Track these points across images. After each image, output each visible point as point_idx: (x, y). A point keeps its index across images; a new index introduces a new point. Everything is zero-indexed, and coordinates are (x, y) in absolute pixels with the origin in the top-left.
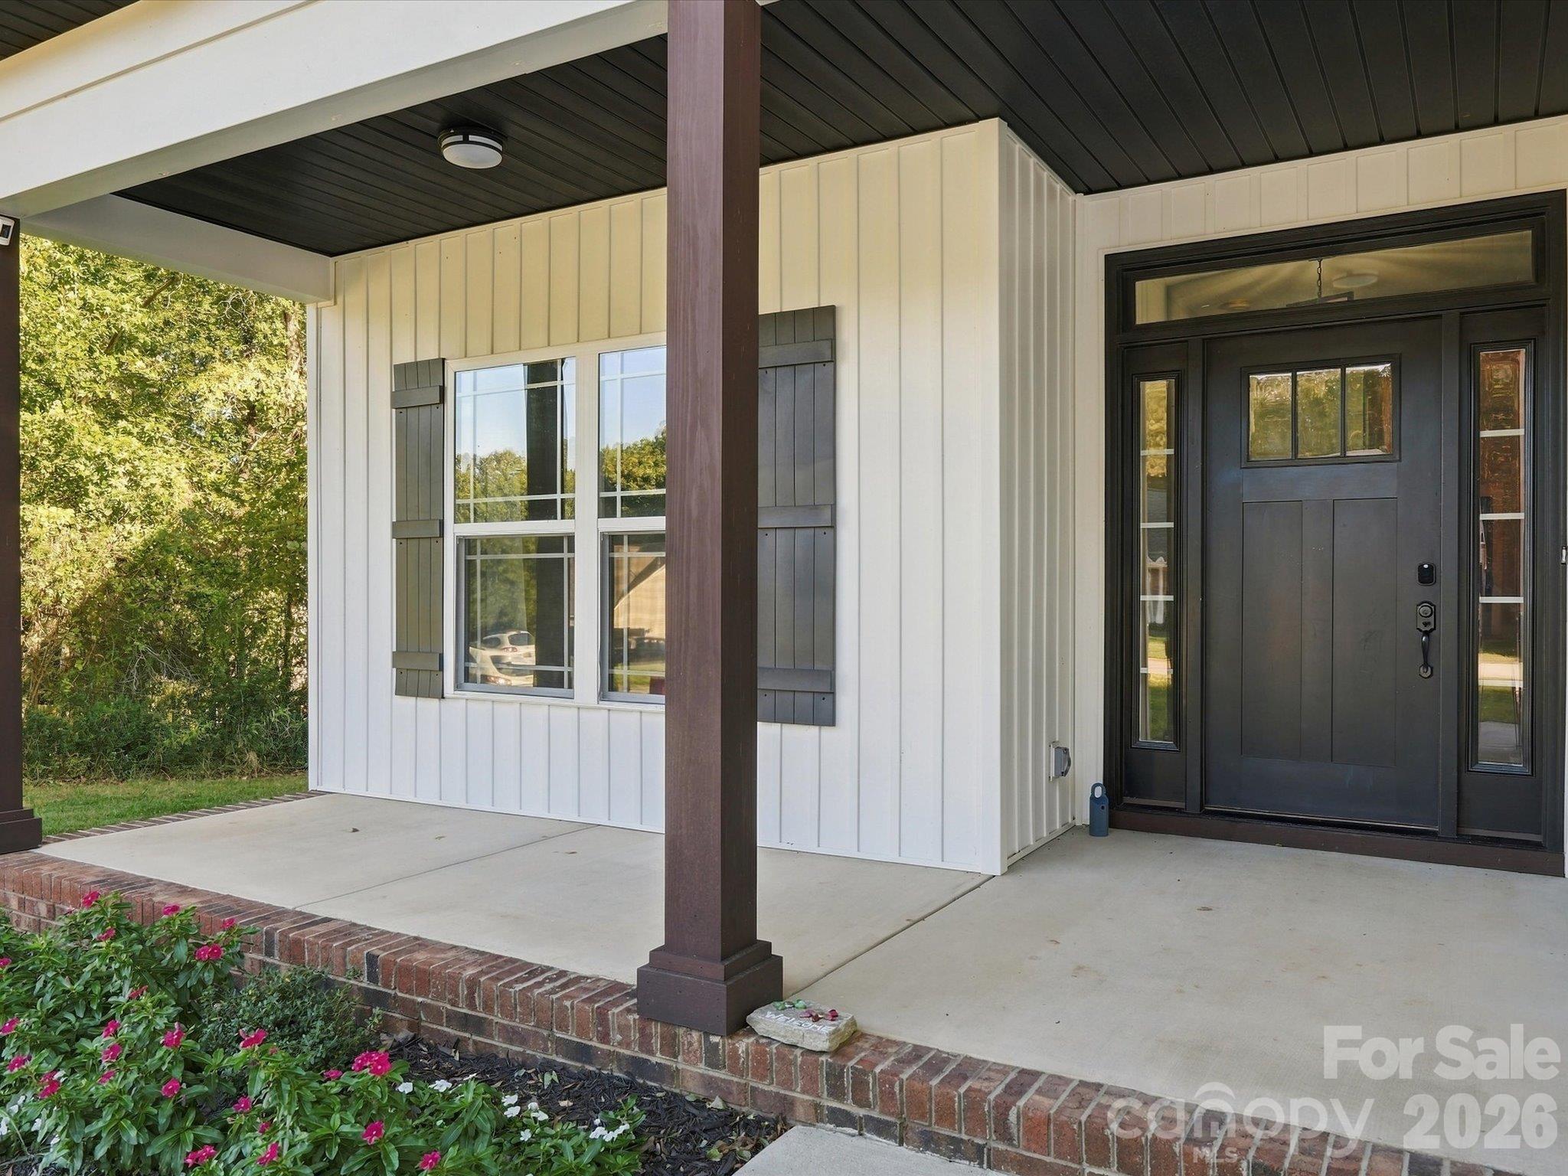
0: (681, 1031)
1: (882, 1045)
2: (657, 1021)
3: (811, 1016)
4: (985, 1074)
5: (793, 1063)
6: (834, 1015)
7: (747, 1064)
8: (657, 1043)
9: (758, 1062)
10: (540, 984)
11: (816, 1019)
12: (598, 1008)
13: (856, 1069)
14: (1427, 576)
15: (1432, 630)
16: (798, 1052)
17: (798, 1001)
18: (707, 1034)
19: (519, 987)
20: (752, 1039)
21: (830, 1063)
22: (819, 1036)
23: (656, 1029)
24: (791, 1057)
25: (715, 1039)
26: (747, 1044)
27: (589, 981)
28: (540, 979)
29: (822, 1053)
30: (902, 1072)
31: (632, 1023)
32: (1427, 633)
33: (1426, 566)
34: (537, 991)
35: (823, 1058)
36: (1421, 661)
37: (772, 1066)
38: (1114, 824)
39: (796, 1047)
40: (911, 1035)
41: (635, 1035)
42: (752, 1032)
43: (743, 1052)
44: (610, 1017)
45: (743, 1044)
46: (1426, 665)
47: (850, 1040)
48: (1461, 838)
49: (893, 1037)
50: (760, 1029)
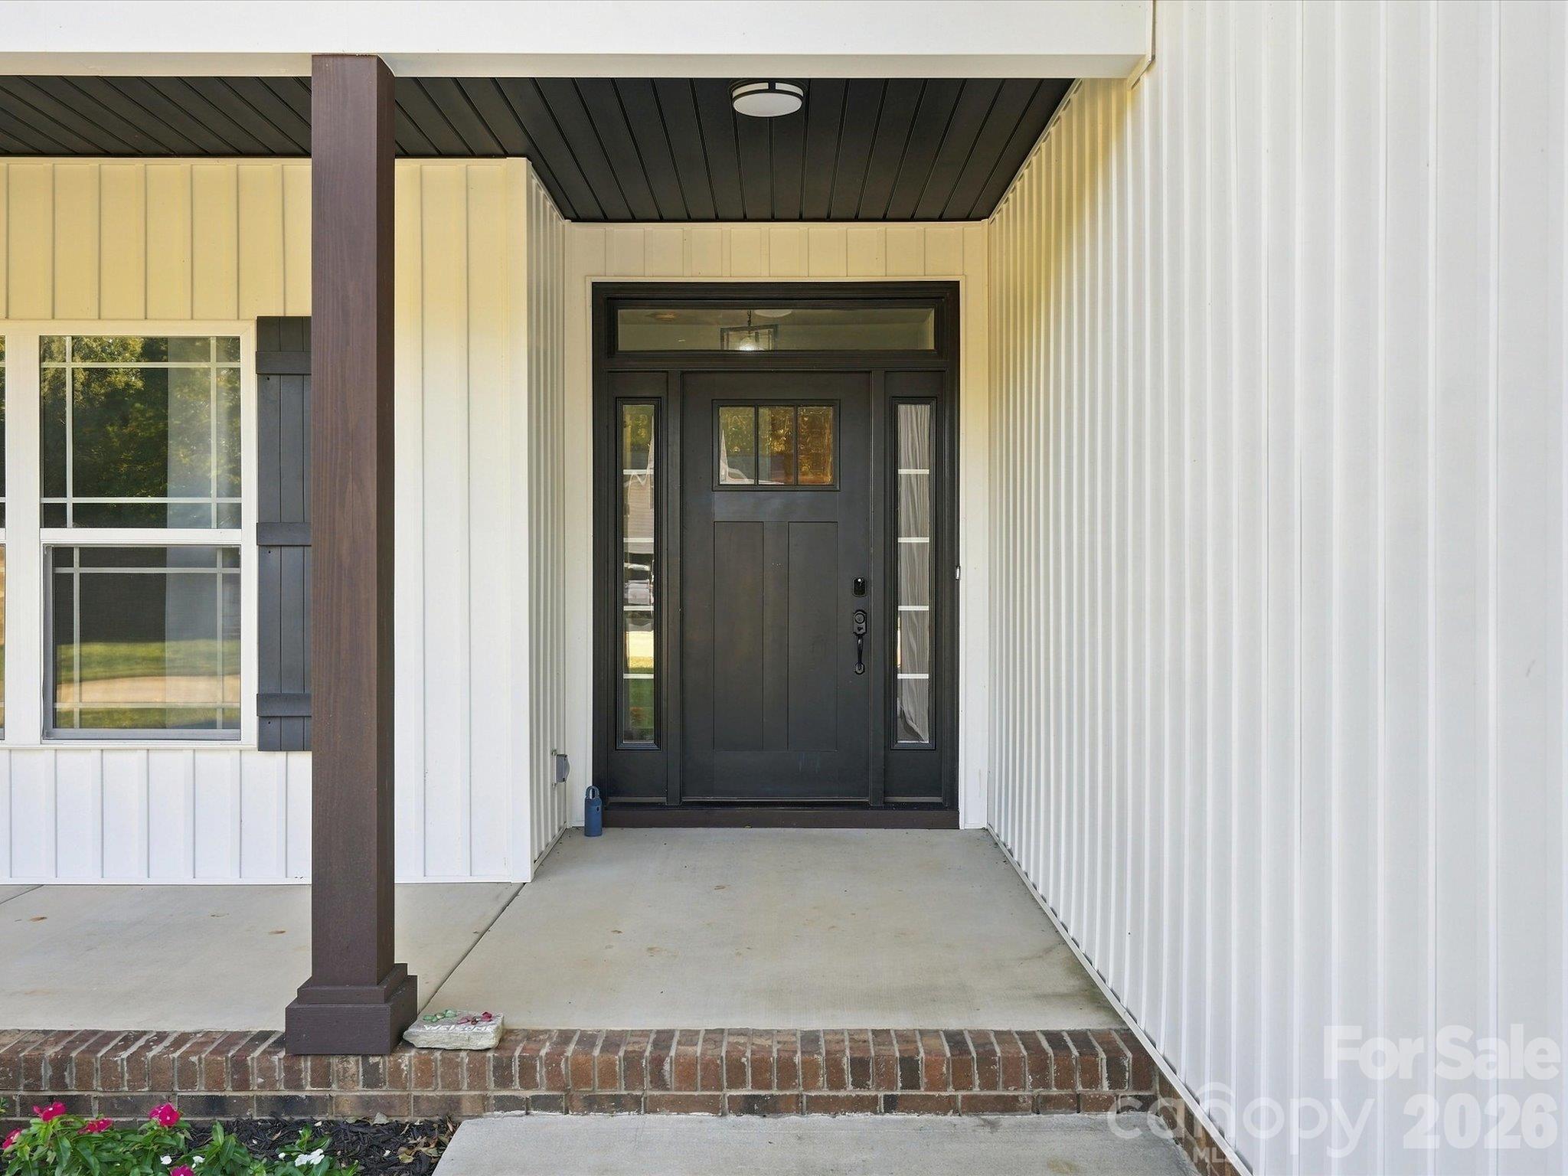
0: (334, 1060)
1: (532, 1036)
2: (306, 1055)
3: (469, 1021)
4: (630, 1039)
5: (458, 1065)
6: (488, 1017)
7: (410, 1077)
8: (307, 1076)
9: (422, 1071)
10: (147, 1047)
11: (474, 1022)
12: (233, 1056)
13: (524, 1057)
14: (860, 589)
15: (864, 633)
16: (463, 1054)
17: (447, 1011)
18: (365, 1056)
19: (125, 1055)
20: (413, 1052)
21: (497, 1057)
22: (486, 1036)
23: (306, 1065)
24: (459, 1060)
25: (372, 1060)
26: (410, 1057)
27: (198, 1035)
28: (141, 1042)
29: (487, 1050)
30: (565, 1052)
31: (277, 1063)
32: (860, 636)
33: (859, 580)
34: (150, 1055)
35: (490, 1054)
36: (856, 660)
37: (436, 1072)
38: (607, 822)
39: (461, 1050)
40: (555, 1022)
41: (280, 1075)
42: (410, 1045)
43: (406, 1066)
44: (250, 1063)
45: (406, 1059)
46: (860, 662)
47: (506, 1036)
48: (887, 806)
49: (541, 1028)
50: (420, 1043)
